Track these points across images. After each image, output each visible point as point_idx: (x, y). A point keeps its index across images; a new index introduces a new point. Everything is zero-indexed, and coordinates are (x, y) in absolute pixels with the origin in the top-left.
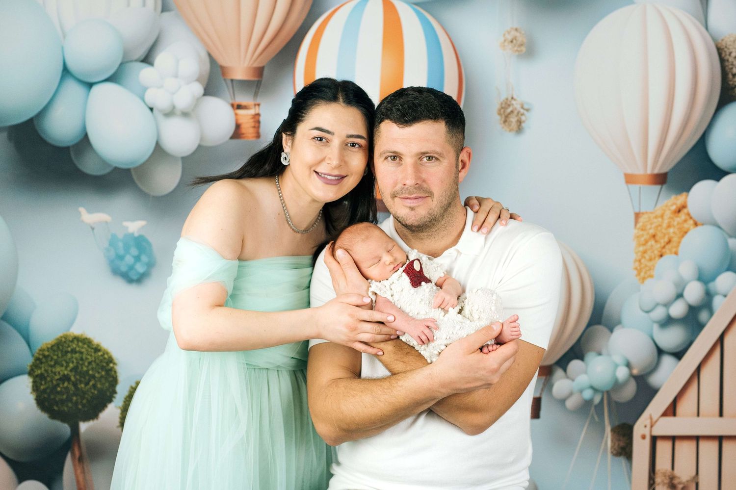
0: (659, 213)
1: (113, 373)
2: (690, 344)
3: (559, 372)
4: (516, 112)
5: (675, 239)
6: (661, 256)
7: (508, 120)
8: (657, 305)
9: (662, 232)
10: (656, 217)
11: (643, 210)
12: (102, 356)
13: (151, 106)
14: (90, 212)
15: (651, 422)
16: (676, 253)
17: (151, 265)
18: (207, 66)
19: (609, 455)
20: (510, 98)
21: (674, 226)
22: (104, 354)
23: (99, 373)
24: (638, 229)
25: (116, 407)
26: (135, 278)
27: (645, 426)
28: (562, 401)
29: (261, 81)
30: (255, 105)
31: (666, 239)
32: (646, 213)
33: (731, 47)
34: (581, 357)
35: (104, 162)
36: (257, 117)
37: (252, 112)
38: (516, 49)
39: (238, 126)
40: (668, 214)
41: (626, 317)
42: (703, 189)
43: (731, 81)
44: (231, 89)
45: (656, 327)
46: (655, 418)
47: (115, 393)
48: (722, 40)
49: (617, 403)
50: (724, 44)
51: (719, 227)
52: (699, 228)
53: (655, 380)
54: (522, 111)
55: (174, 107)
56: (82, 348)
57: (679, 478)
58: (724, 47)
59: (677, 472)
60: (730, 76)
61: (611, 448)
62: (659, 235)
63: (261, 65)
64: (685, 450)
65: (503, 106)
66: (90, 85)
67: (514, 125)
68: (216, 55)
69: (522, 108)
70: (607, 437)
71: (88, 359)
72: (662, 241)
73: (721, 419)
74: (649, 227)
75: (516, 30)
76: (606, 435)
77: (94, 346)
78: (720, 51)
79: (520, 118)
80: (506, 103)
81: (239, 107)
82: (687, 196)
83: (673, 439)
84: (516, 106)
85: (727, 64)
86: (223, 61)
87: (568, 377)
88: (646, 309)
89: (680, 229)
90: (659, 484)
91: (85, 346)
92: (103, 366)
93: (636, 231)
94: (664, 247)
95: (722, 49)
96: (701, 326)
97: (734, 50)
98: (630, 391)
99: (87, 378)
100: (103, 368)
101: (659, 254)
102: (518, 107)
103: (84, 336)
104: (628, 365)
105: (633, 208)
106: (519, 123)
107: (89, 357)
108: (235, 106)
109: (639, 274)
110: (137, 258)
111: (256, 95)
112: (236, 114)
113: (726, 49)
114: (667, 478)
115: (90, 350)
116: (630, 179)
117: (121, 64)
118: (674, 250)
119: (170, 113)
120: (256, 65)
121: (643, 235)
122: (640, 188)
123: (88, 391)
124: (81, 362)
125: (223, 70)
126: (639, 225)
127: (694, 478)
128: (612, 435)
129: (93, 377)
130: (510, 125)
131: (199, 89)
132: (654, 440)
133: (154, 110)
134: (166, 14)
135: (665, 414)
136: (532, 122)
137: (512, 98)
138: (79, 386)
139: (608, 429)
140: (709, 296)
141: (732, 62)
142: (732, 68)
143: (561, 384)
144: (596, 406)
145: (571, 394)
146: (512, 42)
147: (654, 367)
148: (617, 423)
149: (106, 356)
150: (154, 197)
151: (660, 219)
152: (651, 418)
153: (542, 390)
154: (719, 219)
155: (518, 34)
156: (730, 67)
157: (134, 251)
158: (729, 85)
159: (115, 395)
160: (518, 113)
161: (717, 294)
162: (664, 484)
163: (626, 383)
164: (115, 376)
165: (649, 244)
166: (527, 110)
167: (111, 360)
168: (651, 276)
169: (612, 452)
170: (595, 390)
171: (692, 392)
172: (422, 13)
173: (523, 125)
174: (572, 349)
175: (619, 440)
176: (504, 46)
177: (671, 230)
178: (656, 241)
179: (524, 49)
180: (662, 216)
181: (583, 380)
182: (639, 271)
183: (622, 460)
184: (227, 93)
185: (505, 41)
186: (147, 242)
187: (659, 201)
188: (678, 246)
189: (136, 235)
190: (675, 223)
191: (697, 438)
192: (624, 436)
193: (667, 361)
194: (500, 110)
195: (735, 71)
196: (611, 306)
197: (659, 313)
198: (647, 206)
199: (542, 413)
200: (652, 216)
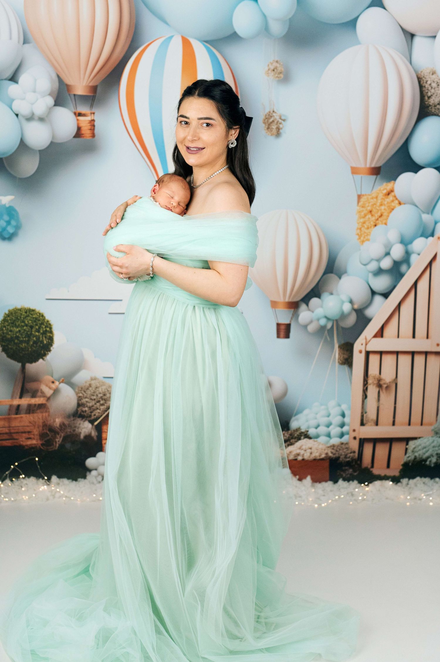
0: (374, 195)
2: (394, 287)
3: (303, 306)
4: (276, 122)
5: (385, 214)
6: (375, 226)
7: (270, 127)
8: (372, 260)
9: (377, 209)
10: (372, 198)
11: (363, 193)
13: (17, 113)
15: (366, 342)
16: (386, 224)
17: (18, 227)
18: (57, 85)
19: (337, 364)
20: (272, 112)
21: (385, 205)
24: (360, 206)
26: (7, 236)
27: (362, 344)
28: (305, 327)
29: (95, 96)
30: (91, 113)
31: (379, 214)
32: (366, 195)
33: (427, 77)
34: (319, 296)
36: (93, 122)
37: (89, 118)
38: (276, 75)
39: (79, 129)
40: (381, 196)
41: (350, 269)
42: (405, 178)
43: (427, 101)
44: (74, 102)
45: (370, 275)
46: (368, 339)
48: (421, 72)
49: (343, 328)
50: (422, 74)
51: (416, 206)
52: (402, 206)
53: (369, 312)
54: (280, 121)
55: (33, 114)
57: (384, 380)
58: (422, 77)
59: (383, 376)
60: (426, 98)
61: (339, 359)
62: (374, 211)
63: (95, 84)
64: (389, 361)
65: (267, 117)
67: (274, 131)
68: (63, 76)
69: (280, 118)
70: (336, 351)
72: (376, 215)
73: (413, 340)
74: (367, 205)
75: (277, 62)
76: (334, 350)
78: (420, 80)
79: (279, 126)
80: (269, 115)
81: (80, 115)
82: (394, 183)
83: (381, 353)
84: (276, 117)
85: (424, 89)
86: (68, 81)
87: (309, 310)
88: (365, 263)
89: (389, 206)
90: (370, 384)
93: (358, 208)
94: (377, 219)
95: (421, 78)
96: (402, 275)
97: (429, 79)
98: (352, 320)
101: (374, 224)
102: (278, 118)
104: (351, 302)
105: (357, 191)
106: (278, 130)
108: (77, 114)
109: (360, 238)
110: (8, 223)
111: (92, 106)
112: (78, 120)
113: (424, 79)
114: (376, 380)
116: (355, 171)
118: (384, 222)
119: (30, 118)
120: (91, 84)
121: (363, 211)
122: (362, 177)
125: (68, 88)
126: (360, 204)
127: (394, 380)
128: (339, 351)
130: (271, 131)
131: (50, 101)
132: (368, 353)
133: (19, 116)
134: (26, 45)
135: (375, 336)
136: (287, 129)
137: (273, 111)
139: (336, 346)
140: (408, 254)
141: (428, 88)
142: (428, 92)
143: (304, 315)
144: (328, 330)
145: (311, 322)
146: (274, 70)
147: (369, 303)
148: (343, 342)
150: (20, 179)
151: (375, 200)
152: (366, 339)
153: (292, 318)
154: (416, 201)
155: (278, 65)
156: (427, 91)
157: (6, 218)
158: (425, 104)
160: (277, 122)
161: (413, 253)
162: (374, 384)
163: (349, 314)
165: (367, 217)
166: (284, 120)
168: (368, 240)
169: (339, 362)
170: (328, 319)
171: (394, 321)
172: (211, 49)
173: (281, 131)
174: (312, 290)
175: (344, 354)
176: (268, 73)
177: (383, 207)
178: (372, 215)
179: (282, 76)
180: (377, 197)
181: (319, 312)
182: (360, 236)
183: (346, 367)
184: (71, 105)
185: (269, 70)
186: (15, 210)
187: (375, 187)
188: (387, 219)
189: (7, 206)
190: (386, 203)
191: (397, 353)
192: (347, 350)
193: (378, 299)
194: (265, 120)
195: (429, 94)
196: (340, 260)
197: (373, 266)
198: (366, 190)
199: (291, 334)
200: (370, 197)
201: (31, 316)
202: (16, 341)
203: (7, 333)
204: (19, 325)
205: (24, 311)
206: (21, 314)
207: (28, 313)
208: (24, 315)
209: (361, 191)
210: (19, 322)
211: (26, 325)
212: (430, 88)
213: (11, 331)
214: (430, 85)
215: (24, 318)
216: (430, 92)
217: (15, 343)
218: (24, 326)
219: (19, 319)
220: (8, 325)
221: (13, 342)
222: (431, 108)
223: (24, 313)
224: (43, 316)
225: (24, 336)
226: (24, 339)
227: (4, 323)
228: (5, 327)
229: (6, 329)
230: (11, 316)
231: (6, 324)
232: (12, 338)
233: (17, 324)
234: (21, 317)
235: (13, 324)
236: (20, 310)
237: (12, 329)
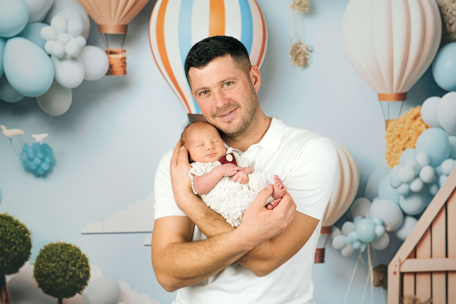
0: (402, 120)
1: (28, 240)
2: (425, 209)
3: (336, 231)
4: (303, 53)
5: (413, 138)
6: (404, 149)
7: (298, 58)
8: (402, 183)
9: (405, 133)
10: (400, 123)
11: (391, 118)
12: (20, 228)
13: (49, 53)
14: (8, 128)
15: (400, 263)
16: (414, 147)
17: (52, 164)
18: (88, 25)
19: (372, 287)
20: (298, 43)
21: (412, 129)
22: (21, 227)
23: (18, 240)
24: (388, 131)
25: (31, 264)
26: (41, 173)
27: (396, 266)
28: (339, 251)
29: (126, 34)
30: (122, 51)
31: (407, 138)
32: (393, 120)
33: (448, 6)
34: (351, 220)
35: (17, 93)
36: (124, 60)
37: (120, 56)
38: (302, 9)
39: (111, 66)
40: (408, 121)
41: (381, 192)
42: (431, 103)
43: (448, 29)
44: (105, 41)
45: (401, 198)
46: (402, 260)
47: (30, 254)
49: (377, 251)
50: (443, 3)
51: (443, 129)
52: (429, 130)
53: (401, 234)
54: (307, 52)
55: (65, 54)
56: (6, 223)
57: (419, 300)
58: (443, 5)
59: (418, 296)
60: (448, 25)
61: (374, 281)
62: (402, 135)
63: (126, 23)
64: (423, 281)
65: (294, 48)
66: (6, 40)
67: (302, 62)
68: (94, 17)
69: (307, 49)
70: (370, 273)
71: (10, 231)
72: (404, 139)
73: (447, 259)
74: (395, 129)
77: (14, 222)
78: (441, 8)
79: (306, 57)
80: (296, 47)
81: (111, 53)
82: (421, 108)
83: (415, 274)
84: (302, 48)
85: (445, 17)
86: (99, 21)
87: (342, 234)
88: (395, 185)
89: (416, 130)
91: (8, 222)
92: (21, 235)
93: (386, 133)
94: (406, 143)
96: (432, 197)
97: (450, 8)
98: (385, 242)
99: (10, 244)
100: (21, 237)
102: (304, 49)
103: (7, 215)
104: (384, 224)
105: (384, 117)
106: (305, 60)
107: (11, 230)
108: (109, 52)
109: (389, 162)
110: (43, 160)
111: (123, 44)
112: (109, 58)
113: (444, 7)
114: (412, 300)
115: (11, 225)
116: (382, 97)
117: (28, 24)
118: (412, 145)
119: (63, 58)
120: (122, 23)
121: (391, 136)
122: (389, 103)
123: (10, 253)
124: (5, 233)
125: (100, 27)
126: (389, 129)
127: (430, 299)
128: (374, 273)
129: (14, 243)
130: (299, 62)
131: (82, 41)
132: (402, 275)
133: (52, 56)
135: (409, 257)
136: (313, 59)
137: (300, 43)
138: (4, 250)
139: (371, 268)
140: (437, 176)
141: (449, 16)
142: (449, 20)
143: (338, 239)
144: (363, 253)
145: (345, 245)
146: (299, 4)
147: (401, 226)
148: (377, 264)
149: (23, 229)
150: (53, 117)
151: (403, 124)
152: (400, 260)
153: (326, 243)
154: (442, 123)
157: (40, 155)
158: (447, 31)
159: (30, 256)
160: (305, 53)
161: (442, 174)
163: (382, 237)
164: (29, 243)
165: (396, 141)
166: (311, 51)
167: (26, 231)
168: (397, 163)
169: (374, 284)
170: (362, 242)
171: (427, 241)
173: (308, 62)
174: (345, 215)
175: (378, 276)
176: (294, 7)
177: (411, 132)
178: (401, 140)
179: (307, 9)
180: (404, 122)
181: (353, 235)
182: (389, 160)
183: (381, 289)
184: (103, 44)
185: (294, 4)
186: (49, 148)
187: (402, 112)
188: (415, 143)
189: (41, 143)
190: (413, 127)
191: (431, 273)
192: (382, 272)
193: (410, 221)
194: (292, 52)
195: (451, 22)
196: (371, 184)
197: (404, 189)
198: (394, 115)
199: (326, 259)
200: (397, 122)
201: (66, 251)
202: (53, 276)
203: (44, 269)
204: (55, 260)
205: (60, 246)
206: (57, 250)
207: (64, 248)
208: (60, 250)
209: (389, 117)
210: (55, 258)
211: (62, 260)
212: (451, 16)
213: (47, 267)
214: (451, 13)
215: (60, 253)
216: (452, 20)
217: (51, 279)
218: (59, 261)
219: (55, 255)
220: (44, 261)
221: (49, 278)
222: (453, 35)
223: (60, 248)
224: (78, 250)
225: (60, 271)
226: (61, 274)
227: (40, 259)
228: (41, 262)
229: (42, 265)
230: (47, 252)
231: (42, 259)
232: (48, 273)
233: (53, 259)
234: (57, 253)
235: (49, 259)
236: (56, 245)
237: (48, 264)
